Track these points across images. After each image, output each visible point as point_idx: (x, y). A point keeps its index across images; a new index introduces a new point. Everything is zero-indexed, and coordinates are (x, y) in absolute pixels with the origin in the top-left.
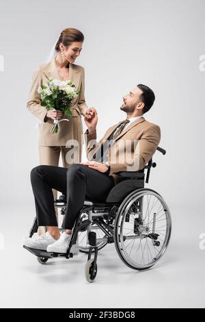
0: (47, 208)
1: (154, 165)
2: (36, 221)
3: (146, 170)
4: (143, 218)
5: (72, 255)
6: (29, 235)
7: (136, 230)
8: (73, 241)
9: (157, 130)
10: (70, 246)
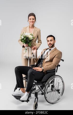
0: (20, 81)
1: (59, 66)
2: (16, 86)
3: (56, 68)
4: (55, 85)
5: (29, 101)
6: (14, 90)
7: (52, 89)
8: (29, 96)
9: (61, 53)
10: (28, 98)
